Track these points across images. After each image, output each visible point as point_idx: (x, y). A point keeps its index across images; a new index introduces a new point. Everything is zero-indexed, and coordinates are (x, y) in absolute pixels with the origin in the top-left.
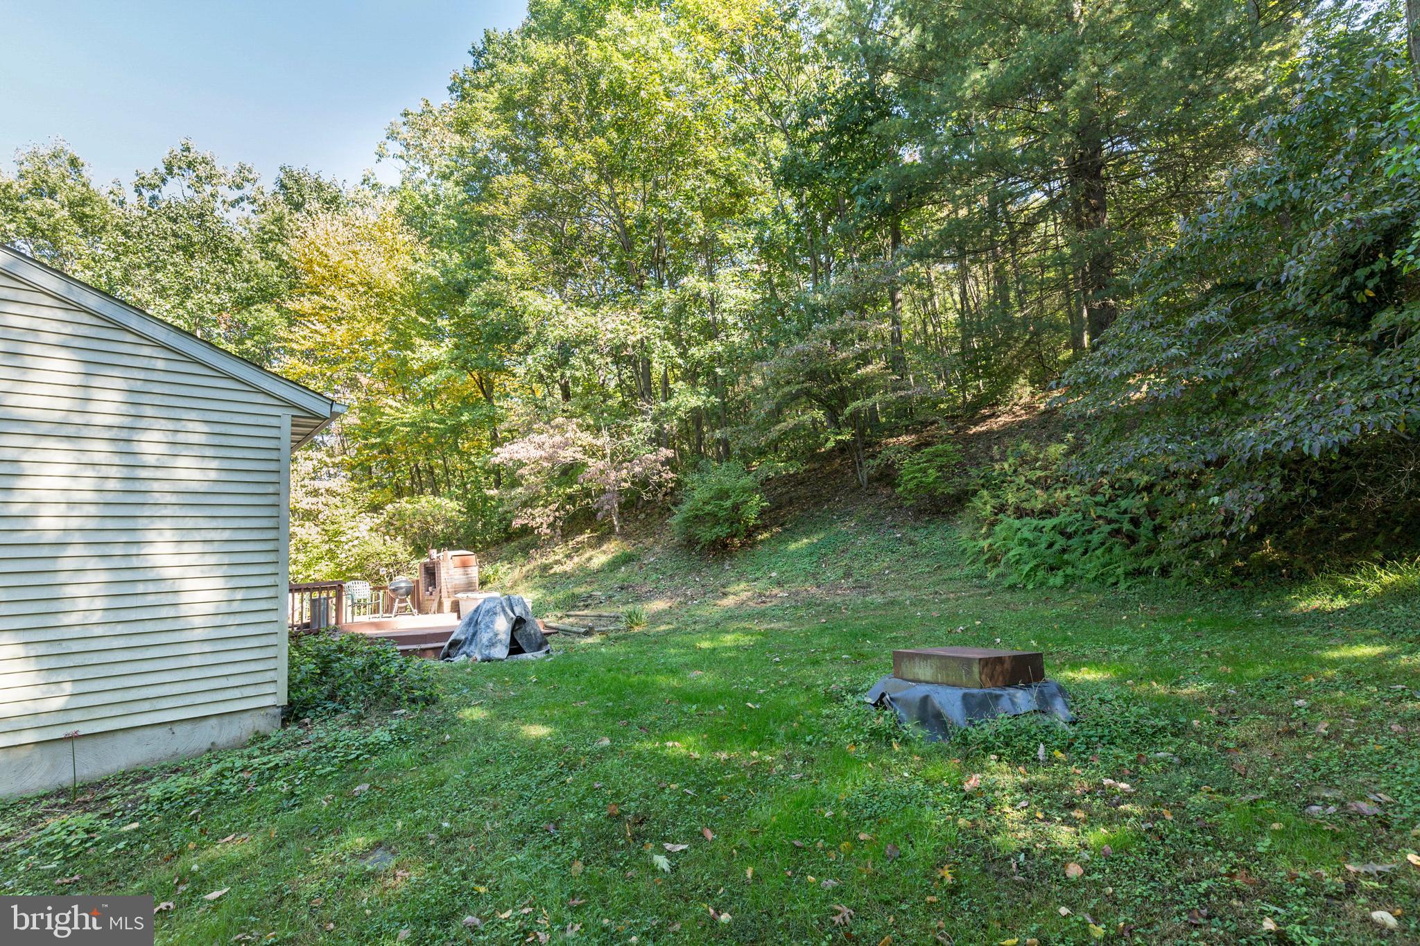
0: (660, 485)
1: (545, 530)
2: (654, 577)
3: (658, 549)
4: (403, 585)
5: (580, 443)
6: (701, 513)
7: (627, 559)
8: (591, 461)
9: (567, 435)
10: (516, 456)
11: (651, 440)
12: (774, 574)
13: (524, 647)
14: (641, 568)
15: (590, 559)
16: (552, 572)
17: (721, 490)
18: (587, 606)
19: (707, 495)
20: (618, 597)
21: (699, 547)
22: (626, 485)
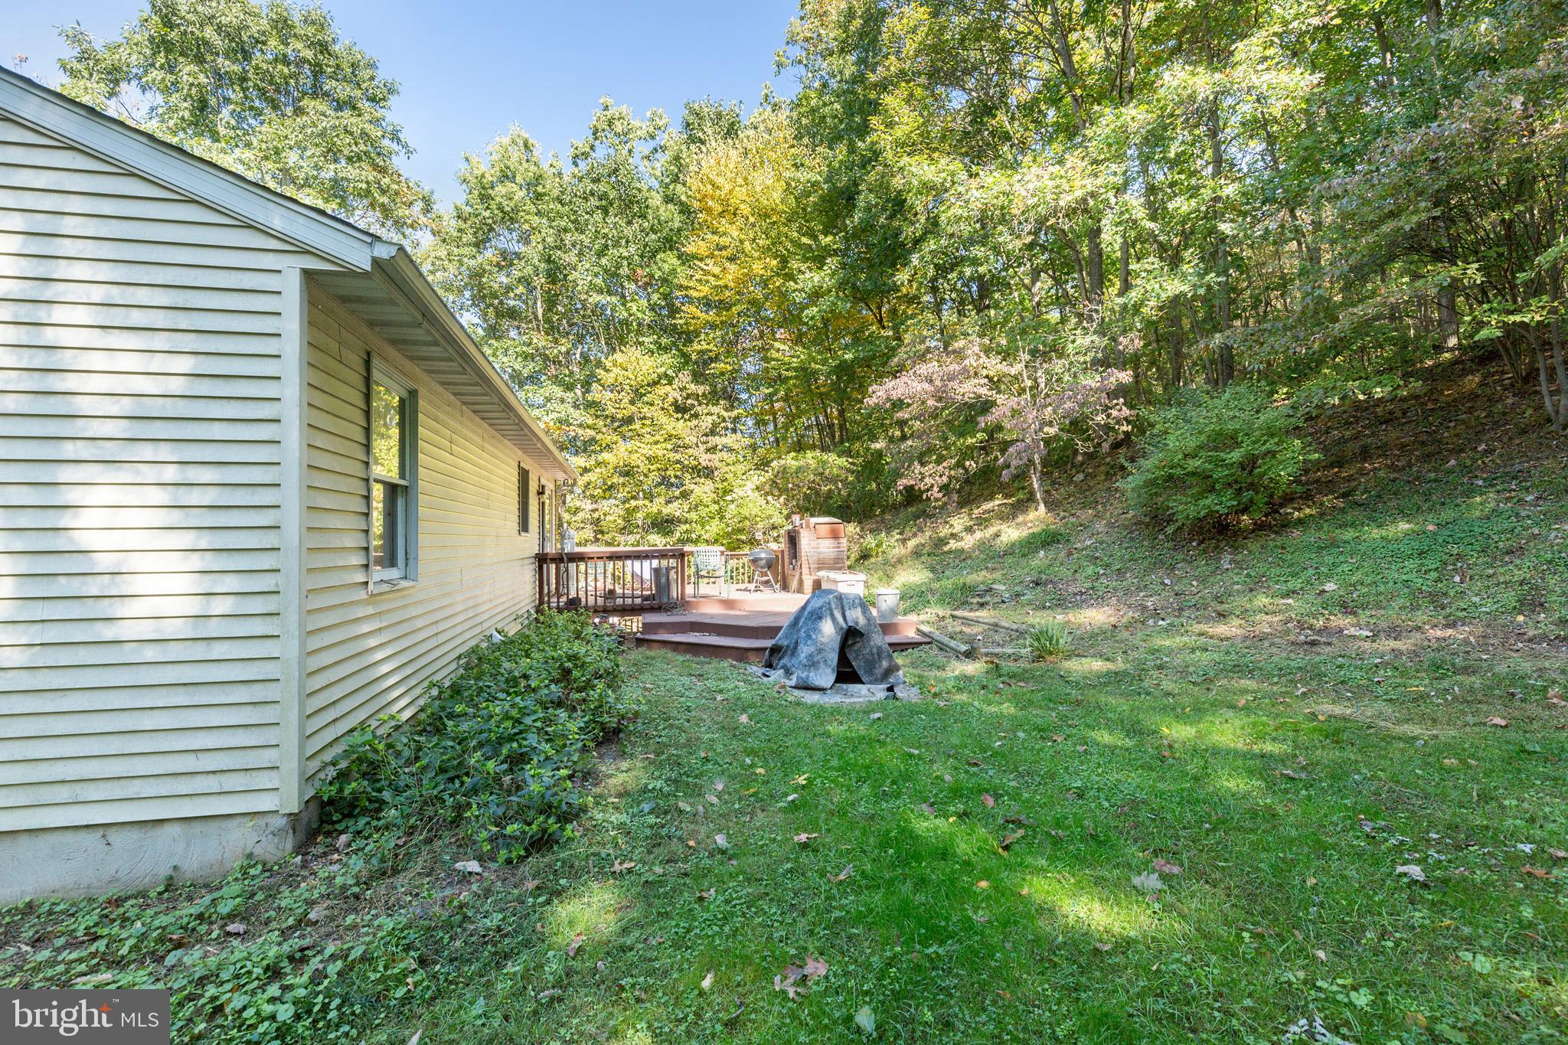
0: (1108, 428)
1: (935, 493)
2: (1090, 570)
3: (1100, 526)
4: (763, 555)
5: (985, 372)
6: (1178, 471)
7: (1048, 540)
8: (1000, 399)
9: (967, 362)
10: (895, 395)
11: (1095, 362)
12: (1330, 587)
13: (861, 673)
14: (1070, 554)
15: (997, 535)
16: (946, 548)
17: (1220, 433)
18: (982, 605)
19: (1192, 444)
20: (1029, 596)
21: (1170, 530)
22: (1052, 431)
